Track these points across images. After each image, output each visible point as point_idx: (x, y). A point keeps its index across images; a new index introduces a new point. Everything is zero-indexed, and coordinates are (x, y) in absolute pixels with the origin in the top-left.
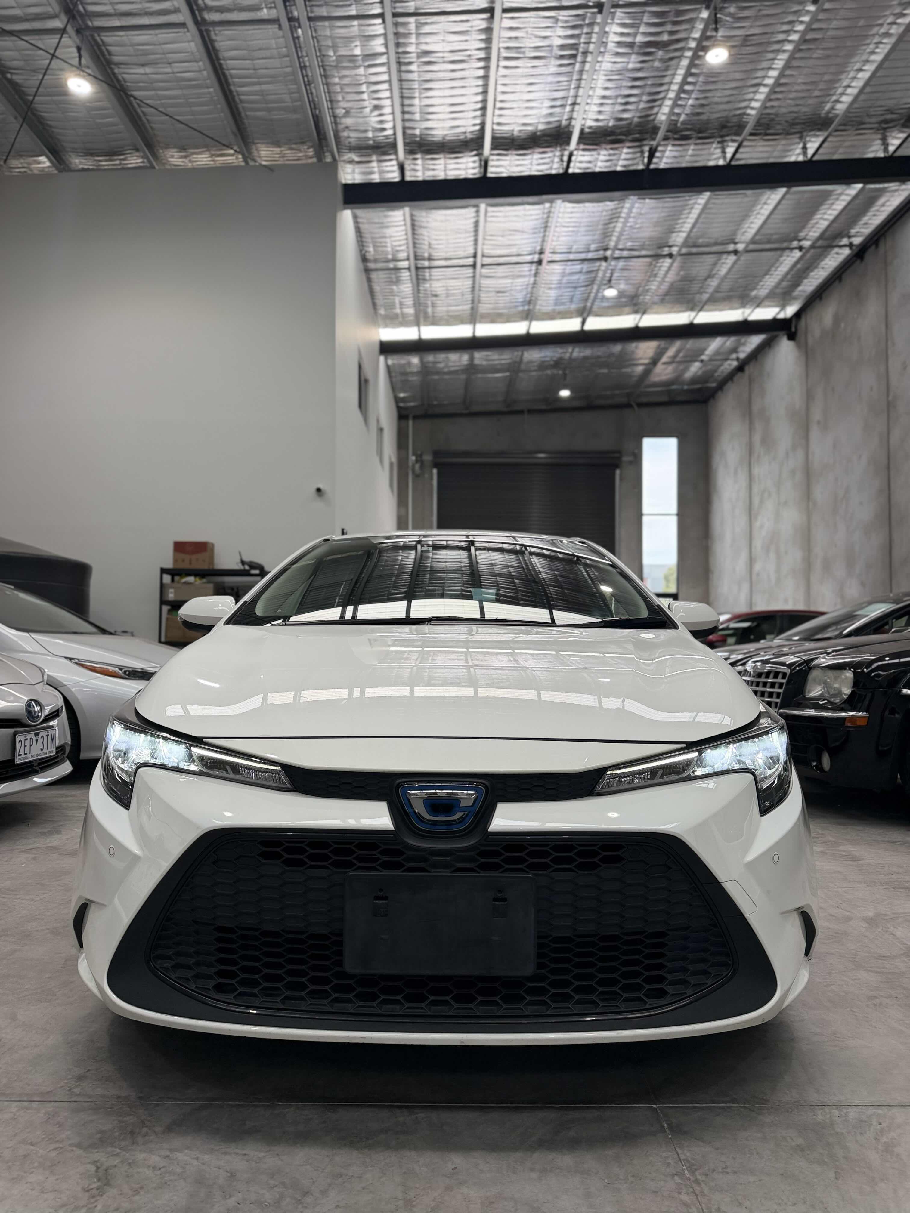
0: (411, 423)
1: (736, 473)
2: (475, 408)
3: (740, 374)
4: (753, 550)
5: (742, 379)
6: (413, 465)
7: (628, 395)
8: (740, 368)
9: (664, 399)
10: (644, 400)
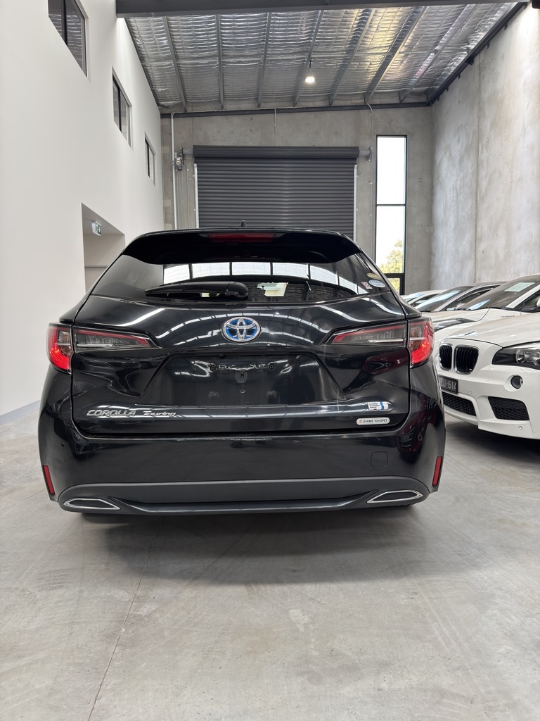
0: (172, 120)
1: (461, 161)
2: (230, 107)
3: (469, 65)
4: (479, 229)
5: (472, 70)
6: (175, 159)
7: (365, 96)
8: (470, 60)
9: (396, 100)
10: (377, 101)
